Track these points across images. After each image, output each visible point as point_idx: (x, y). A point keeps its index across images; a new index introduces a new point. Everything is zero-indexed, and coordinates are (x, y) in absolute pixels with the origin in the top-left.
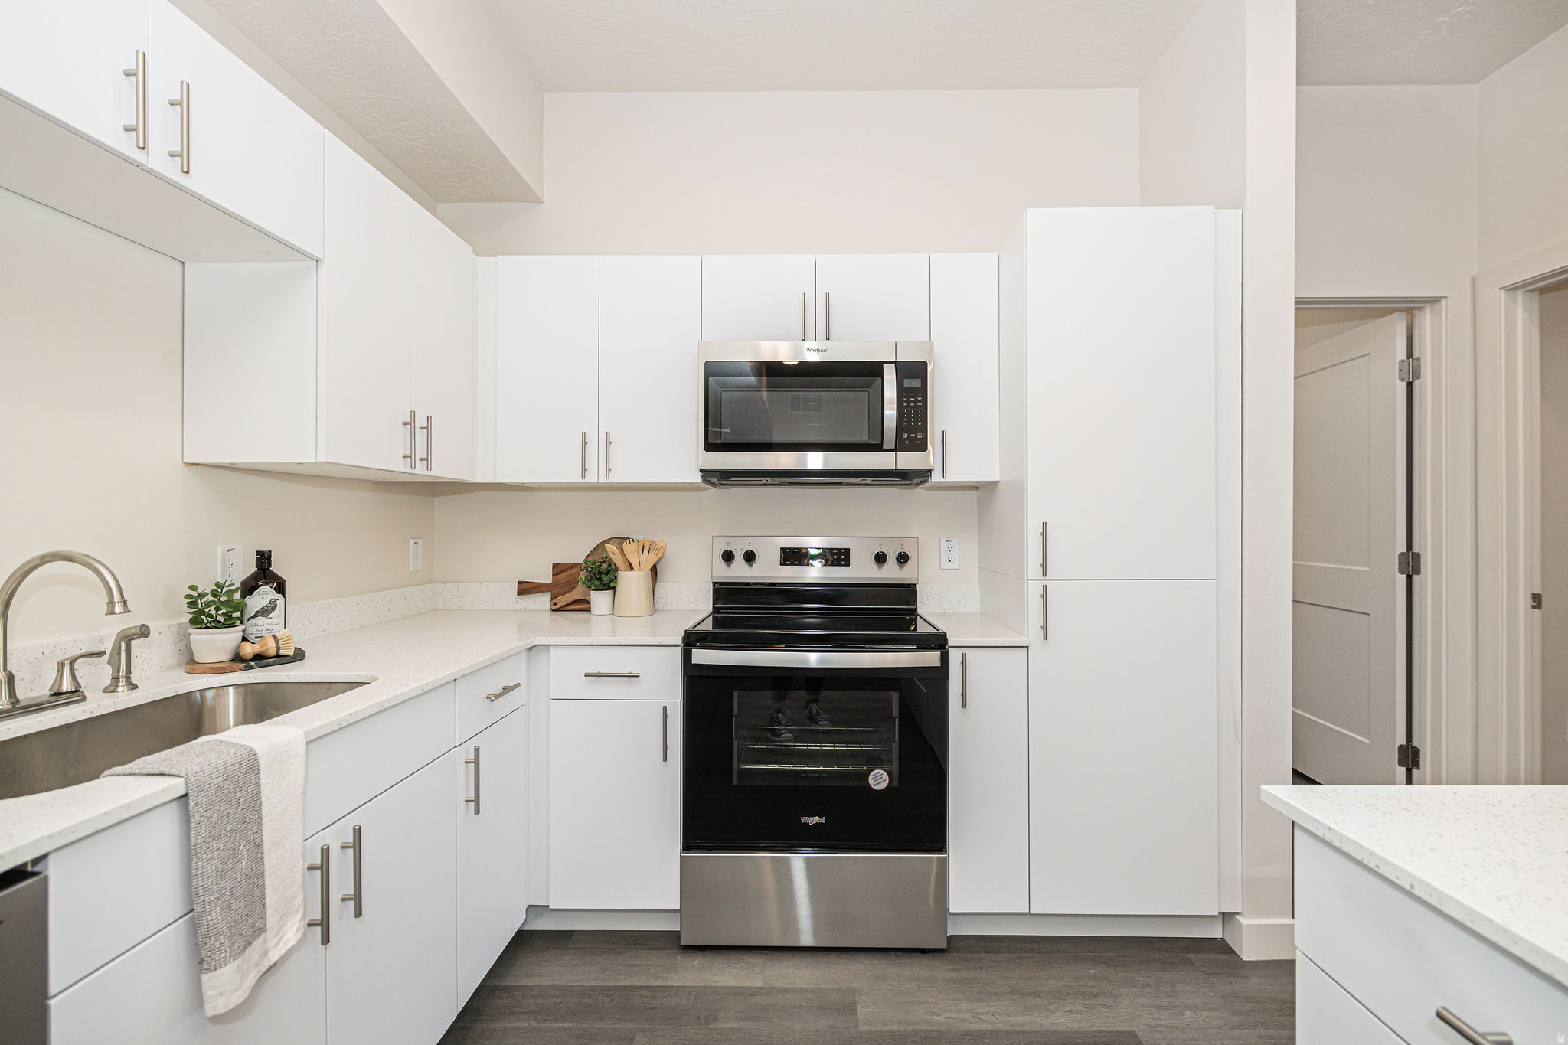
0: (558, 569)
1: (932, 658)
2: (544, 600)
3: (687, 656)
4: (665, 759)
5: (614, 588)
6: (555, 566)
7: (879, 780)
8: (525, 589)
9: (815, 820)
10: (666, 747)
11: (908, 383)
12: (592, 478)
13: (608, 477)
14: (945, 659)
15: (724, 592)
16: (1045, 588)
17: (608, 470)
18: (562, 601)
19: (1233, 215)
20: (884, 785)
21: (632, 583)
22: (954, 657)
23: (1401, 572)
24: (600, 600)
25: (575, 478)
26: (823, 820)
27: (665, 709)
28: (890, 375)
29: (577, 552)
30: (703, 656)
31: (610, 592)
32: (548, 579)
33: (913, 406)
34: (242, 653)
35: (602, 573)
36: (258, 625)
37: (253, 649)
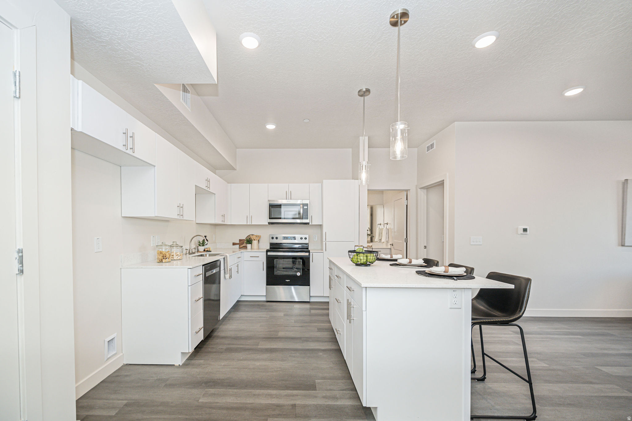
0: (240, 240)
1: (307, 254)
2: (238, 246)
3: (267, 254)
4: (263, 270)
5: (251, 244)
7: (299, 274)
8: (234, 244)
9: (288, 281)
11: (305, 207)
12: (248, 224)
14: (309, 254)
15: (272, 244)
16: (326, 242)
17: (252, 222)
18: (241, 246)
19: (358, 181)
21: (255, 243)
22: (311, 254)
23: (405, 242)
24: (249, 246)
26: (289, 281)
27: (263, 262)
28: (302, 206)
29: (244, 237)
30: (269, 253)
32: (238, 242)
33: (306, 211)
34: (205, 250)
35: (249, 241)
36: (206, 246)
37: (206, 250)
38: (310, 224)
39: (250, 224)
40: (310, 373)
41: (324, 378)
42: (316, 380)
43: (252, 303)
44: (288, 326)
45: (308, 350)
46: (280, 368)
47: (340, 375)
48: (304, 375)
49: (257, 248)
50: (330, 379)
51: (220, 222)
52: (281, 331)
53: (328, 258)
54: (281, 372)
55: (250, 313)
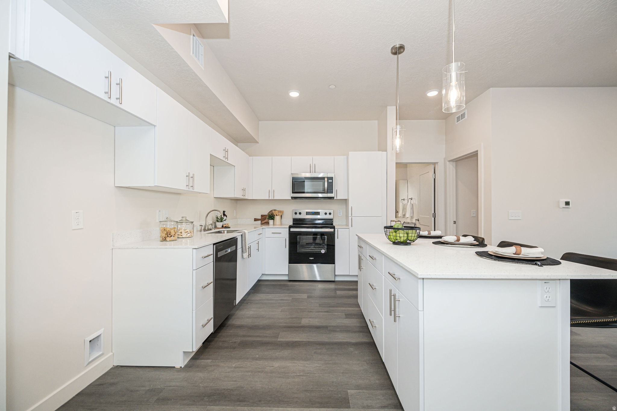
0: (262, 216)
1: (332, 230)
2: (259, 222)
3: (289, 230)
4: (286, 247)
5: (274, 219)
6: (261, 215)
7: (323, 251)
8: (256, 220)
9: (312, 258)
10: (286, 246)
11: (330, 181)
12: (271, 198)
13: (274, 198)
14: (334, 230)
15: (295, 220)
16: (352, 218)
17: (274, 197)
18: (263, 222)
19: (385, 153)
20: (324, 252)
21: (277, 218)
22: (336, 230)
23: (433, 217)
24: (271, 222)
25: (268, 198)
27: (286, 239)
28: (326, 179)
29: (266, 213)
30: (292, 230)
31: (273, 220)
32: (260, 218)
33: (331, 185)
34: (223, 226)
35: (271, 216)
36: (225, 222)
37: (225, 226)
38: (335, 198)
39: (273, 199)
40: (340, 378)
41: (358, 387)
42: (349, 391)
43: (273, 283)
44: (312, 311)
45: (336, 343)
46: (303, 371)
47: (377, 381)
48: (333, 382)
49: (280, 224)
50: (366, 388)
51: (240, 196)
52: (304, 318)
53: (357, 235)
54: (304, 378)
55: (271, 295)
